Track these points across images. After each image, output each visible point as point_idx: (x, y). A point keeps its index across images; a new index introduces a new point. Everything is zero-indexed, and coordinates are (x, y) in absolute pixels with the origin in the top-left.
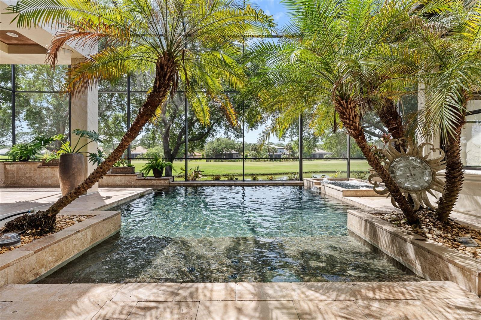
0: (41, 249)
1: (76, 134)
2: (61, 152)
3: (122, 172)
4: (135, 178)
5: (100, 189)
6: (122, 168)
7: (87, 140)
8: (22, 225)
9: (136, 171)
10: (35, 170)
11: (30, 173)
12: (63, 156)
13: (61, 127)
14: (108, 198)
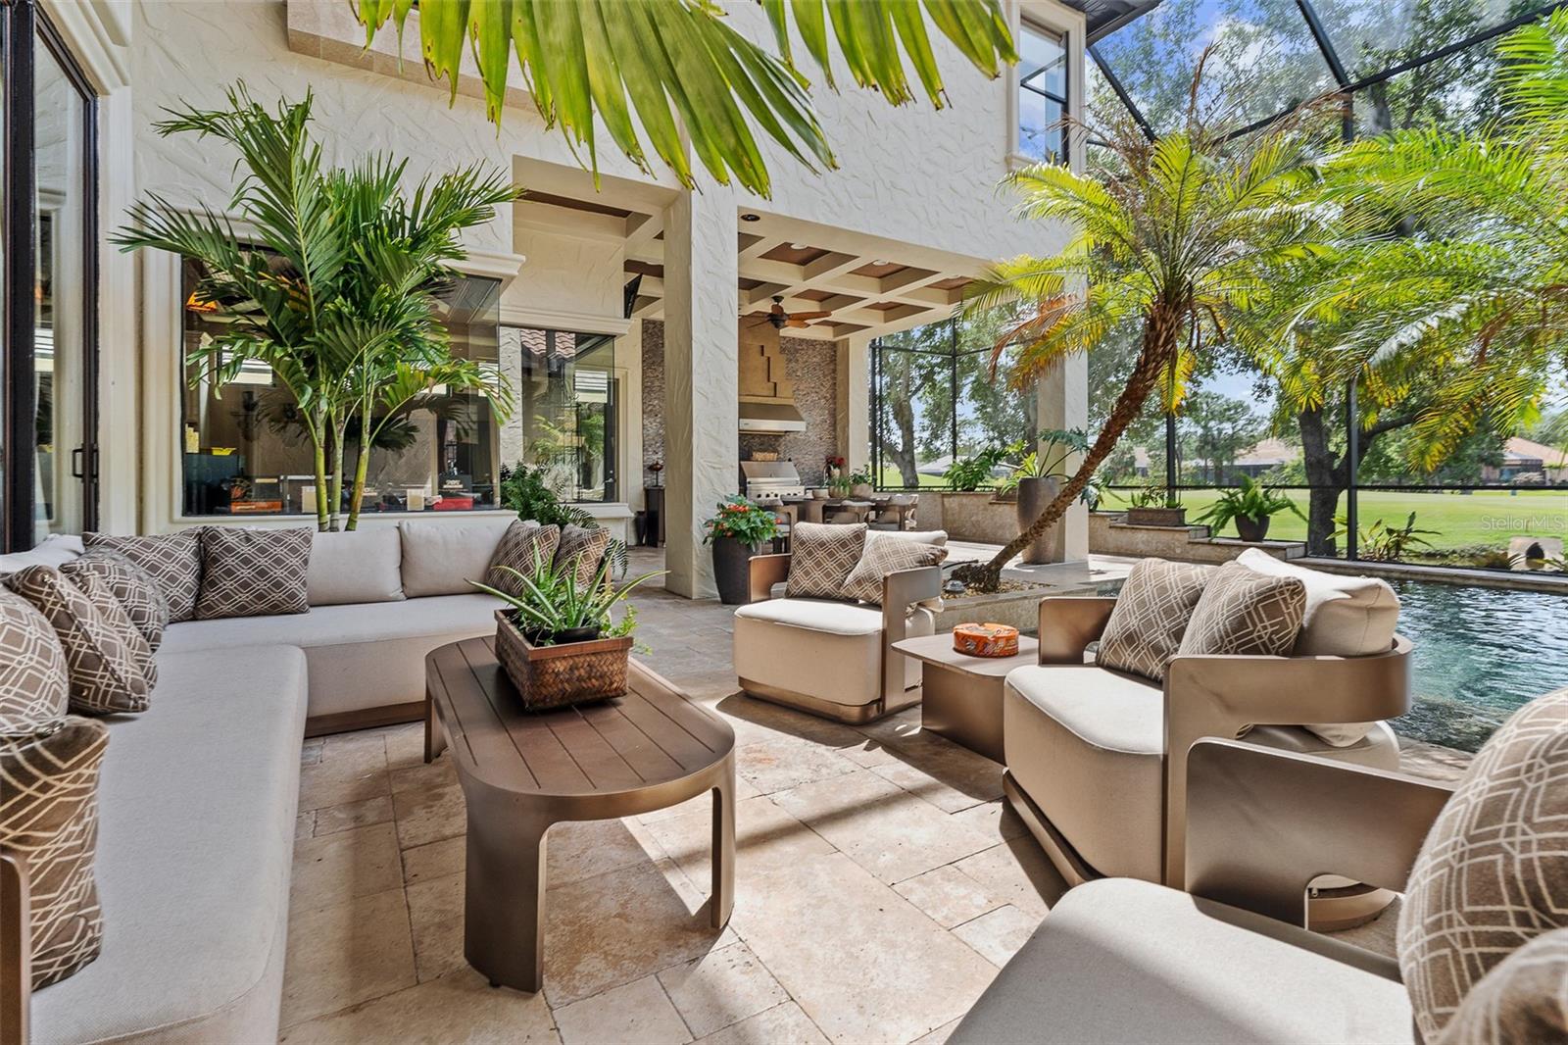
0: (983, 604)
1: (1044, 439)
2: (1022, 475)
3: (1151, 522)
4: (1185, 537)
5: (1091, 557)
6: (1151, 510)
7: (1064, 449)
8: (966, 577)
9: (1189, 518)
10: (985, 509)
11: (977, 514)
12: (1025, 483)
13: (1030, 411)
14: (1099, 572)
